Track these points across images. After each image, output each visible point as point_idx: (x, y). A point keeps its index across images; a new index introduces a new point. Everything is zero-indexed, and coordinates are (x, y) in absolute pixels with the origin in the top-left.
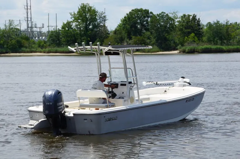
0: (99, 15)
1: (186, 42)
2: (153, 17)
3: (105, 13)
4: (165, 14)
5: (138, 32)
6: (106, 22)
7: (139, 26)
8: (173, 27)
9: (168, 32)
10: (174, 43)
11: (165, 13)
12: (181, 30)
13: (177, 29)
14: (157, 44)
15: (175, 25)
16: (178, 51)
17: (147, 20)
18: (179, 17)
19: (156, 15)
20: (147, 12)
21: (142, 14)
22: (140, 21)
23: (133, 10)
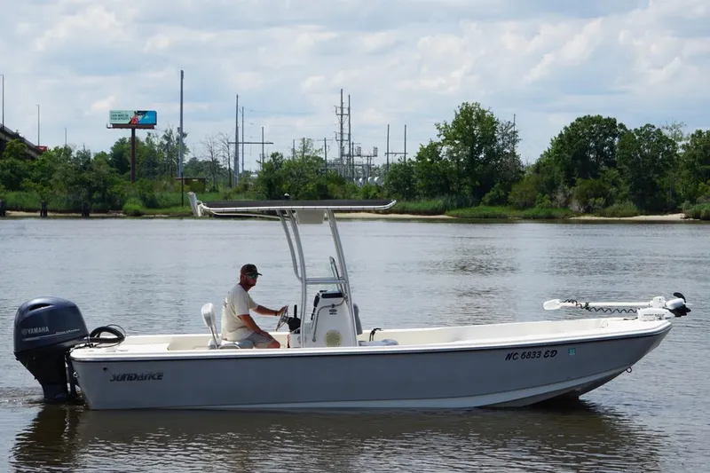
0: (502, 130)
1: (702, 193)
2: (626, 135)
3: (514, 124)
4: (654, 130)
5: (589, 170)
6: (517, 145)
7: (592, 156)
8: (671, 159)
9: (659, 171)
10: (674, 195)
11: (653, 127)
12: (690, 166)
13: (682, 164)
14: (633, 197)
15: (677, 155)
16: (683, 215)
17: (612, 143)
18: (685, 137)
19: (633, 132)
20: (611, 123)
21: (601, 129)
22: (596, 143)
23: (579, 120)
